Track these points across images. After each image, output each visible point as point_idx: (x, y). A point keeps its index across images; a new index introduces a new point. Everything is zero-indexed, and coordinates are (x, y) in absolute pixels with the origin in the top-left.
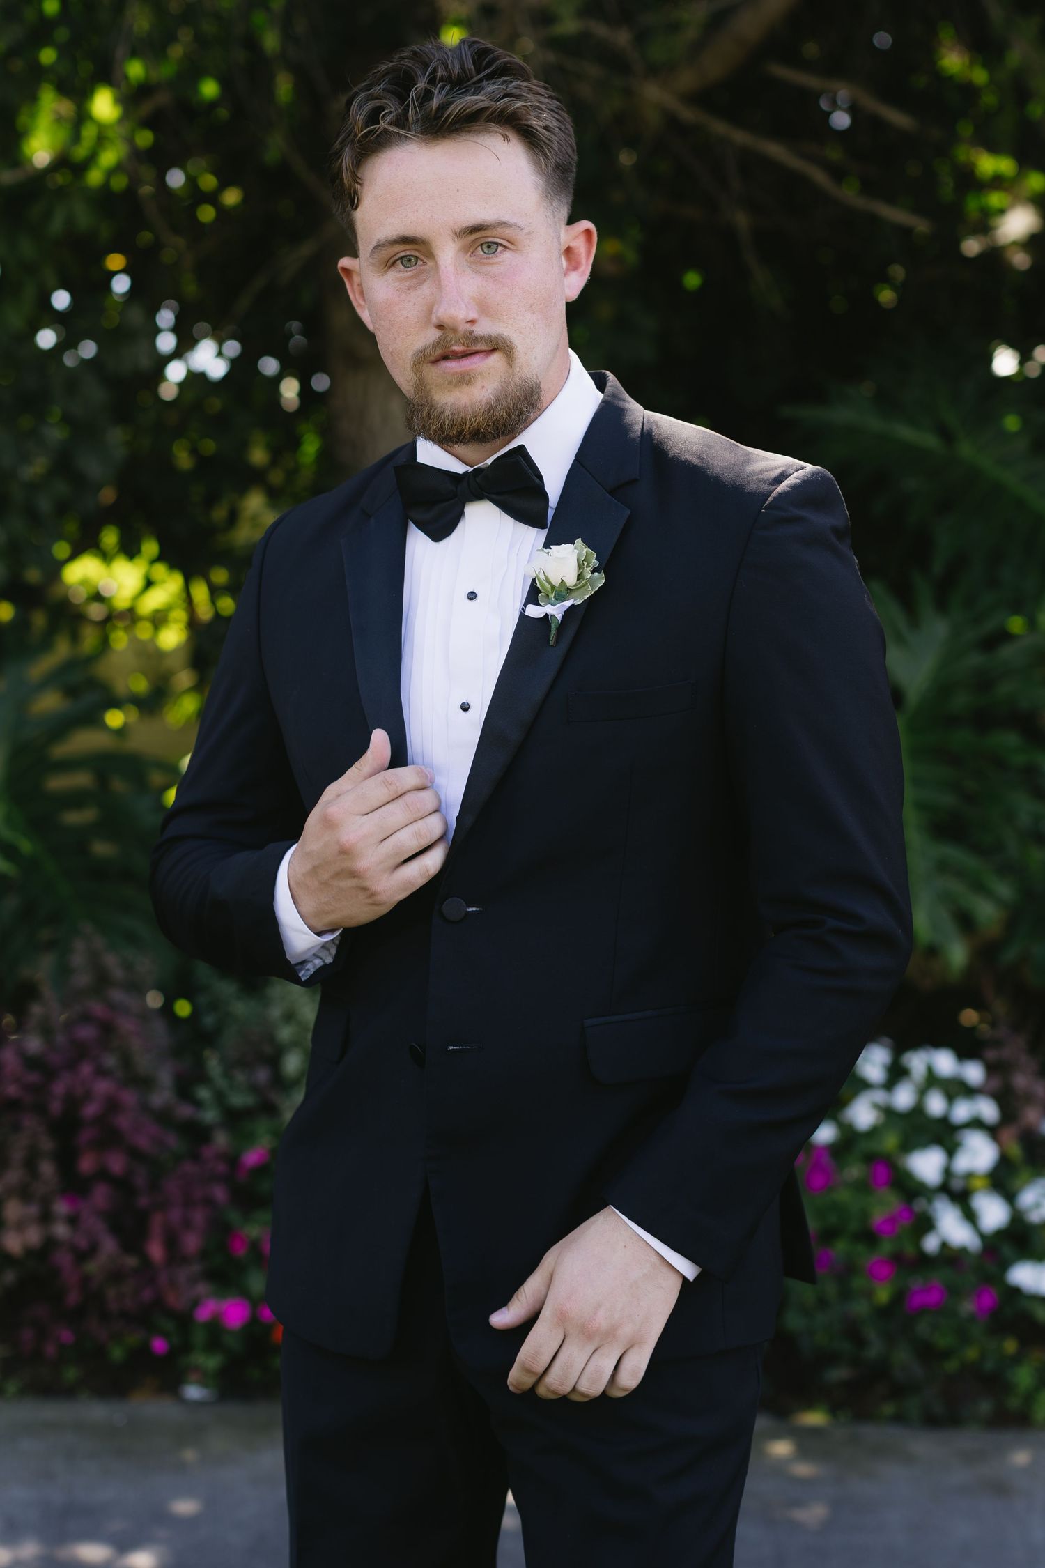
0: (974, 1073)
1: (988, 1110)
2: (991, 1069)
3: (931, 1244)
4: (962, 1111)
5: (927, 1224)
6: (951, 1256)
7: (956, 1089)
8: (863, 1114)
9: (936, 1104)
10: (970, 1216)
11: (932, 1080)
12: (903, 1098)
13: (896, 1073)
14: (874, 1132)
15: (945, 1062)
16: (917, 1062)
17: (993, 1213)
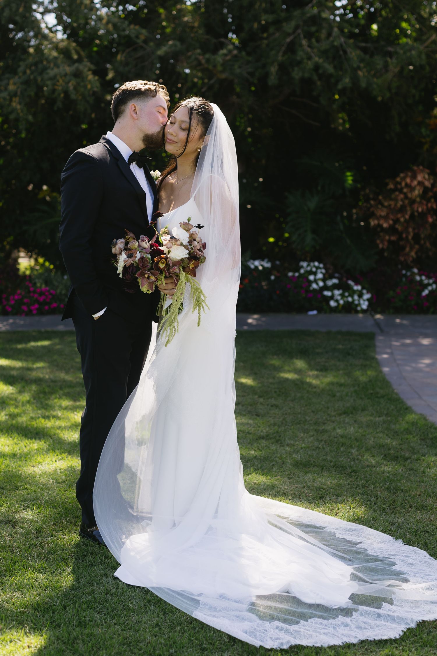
0: (321, 266)
1: (324, 271)
2: (325, 265)
3: (311, 288)
4: (319, 271)
5: (310, 286)
6: (314, 290)
7: (317, 268)
8: (302, 271)
9: (314, 269)
10: (317, 284)
11: (314, 266)
12: (309, 269)
13: (308, 265)
14: (304, 274)
15: (316, 264)
16: (312, 264)
17: (321, 284)
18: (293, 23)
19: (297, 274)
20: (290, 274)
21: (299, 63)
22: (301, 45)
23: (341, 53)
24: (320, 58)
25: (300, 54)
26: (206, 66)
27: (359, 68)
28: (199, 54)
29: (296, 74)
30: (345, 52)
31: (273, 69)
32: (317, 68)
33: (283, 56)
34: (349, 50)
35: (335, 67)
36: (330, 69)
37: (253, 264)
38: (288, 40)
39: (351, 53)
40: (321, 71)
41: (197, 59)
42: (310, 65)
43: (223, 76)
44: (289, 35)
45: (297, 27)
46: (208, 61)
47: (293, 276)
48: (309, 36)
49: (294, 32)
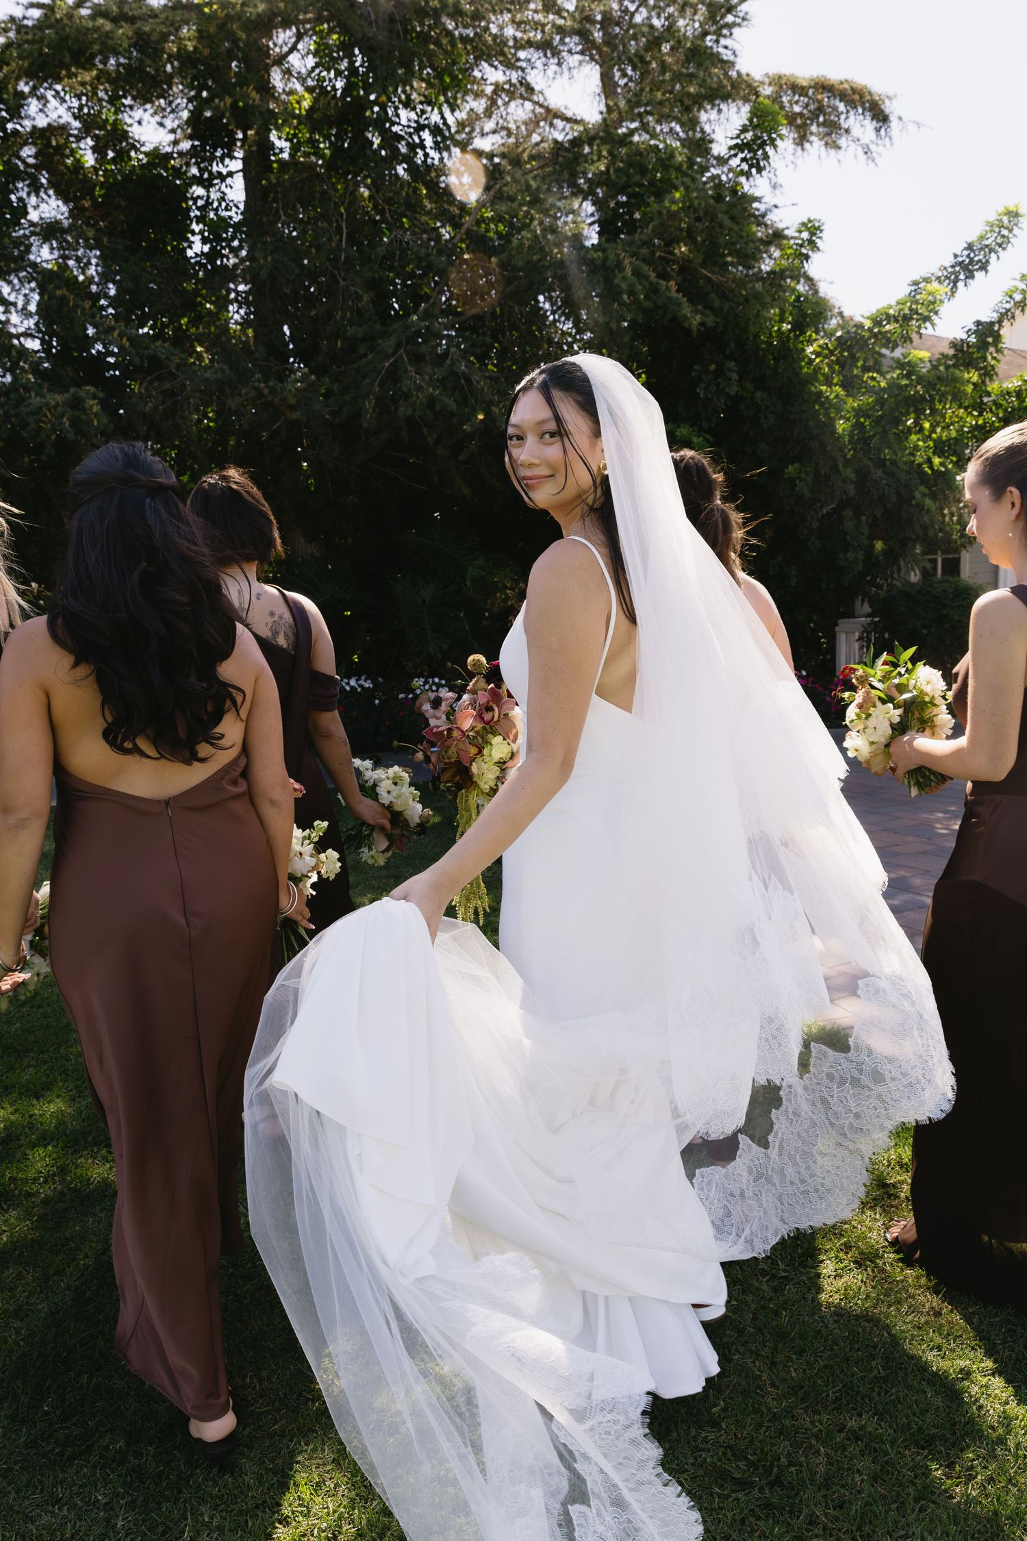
18: (392, 341)
19: (411, 696)
20: (402, 696)
21: (407, 396)
22: (406, 371)
23: (463, 381)
24: (434, 389)
25: (406, 384)
26: (270, 399)
27: (491, 403)
28: (259, 381)
29: (404, 410)
30: (469, 381)
31: (369, 405)
32: (431, 402)
33: (380, 385)
34: (475, 378)
35: (455, 401)
36: (452, 404)
37: (348, 684)
38: (387, 364)
39: (478, 383)
40: (438, 408)
41: (256, 388)
42: (422, 398)
43: (295, 416)
44: (387, 357)
45: (398, 345)
46: (273, 390)
47: (407, 698)
48: (417, 358)
49: (394, 354)
